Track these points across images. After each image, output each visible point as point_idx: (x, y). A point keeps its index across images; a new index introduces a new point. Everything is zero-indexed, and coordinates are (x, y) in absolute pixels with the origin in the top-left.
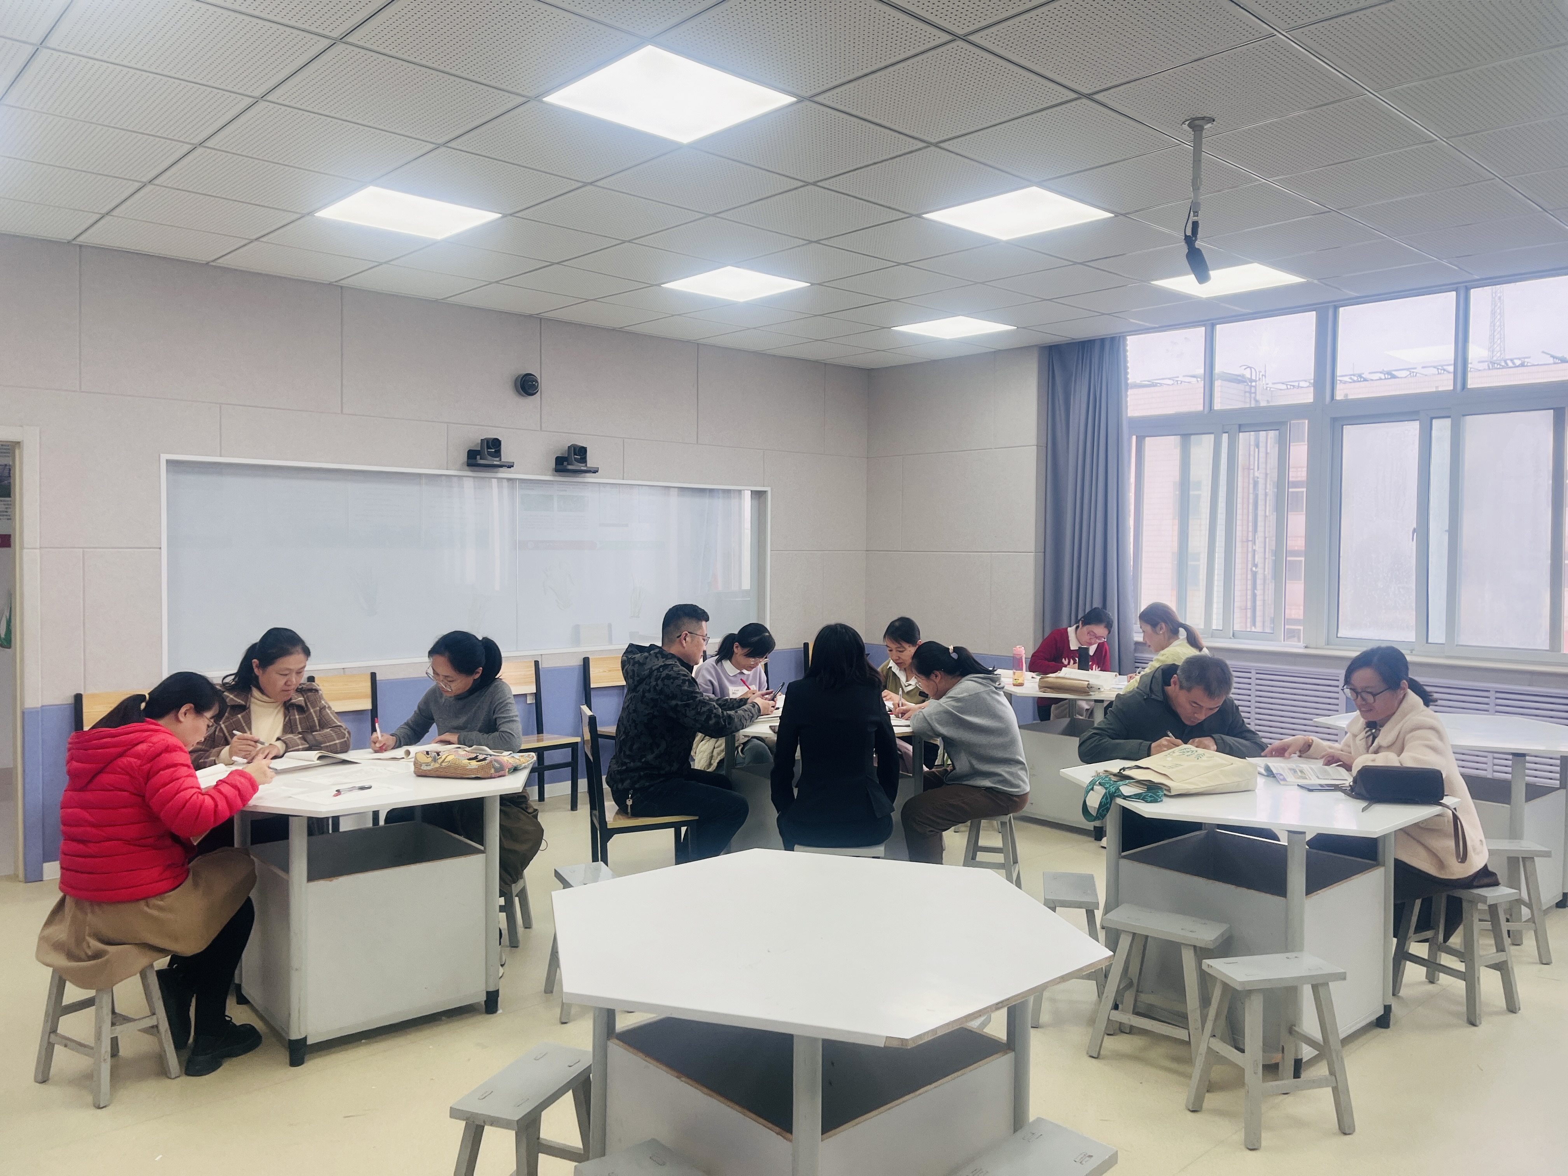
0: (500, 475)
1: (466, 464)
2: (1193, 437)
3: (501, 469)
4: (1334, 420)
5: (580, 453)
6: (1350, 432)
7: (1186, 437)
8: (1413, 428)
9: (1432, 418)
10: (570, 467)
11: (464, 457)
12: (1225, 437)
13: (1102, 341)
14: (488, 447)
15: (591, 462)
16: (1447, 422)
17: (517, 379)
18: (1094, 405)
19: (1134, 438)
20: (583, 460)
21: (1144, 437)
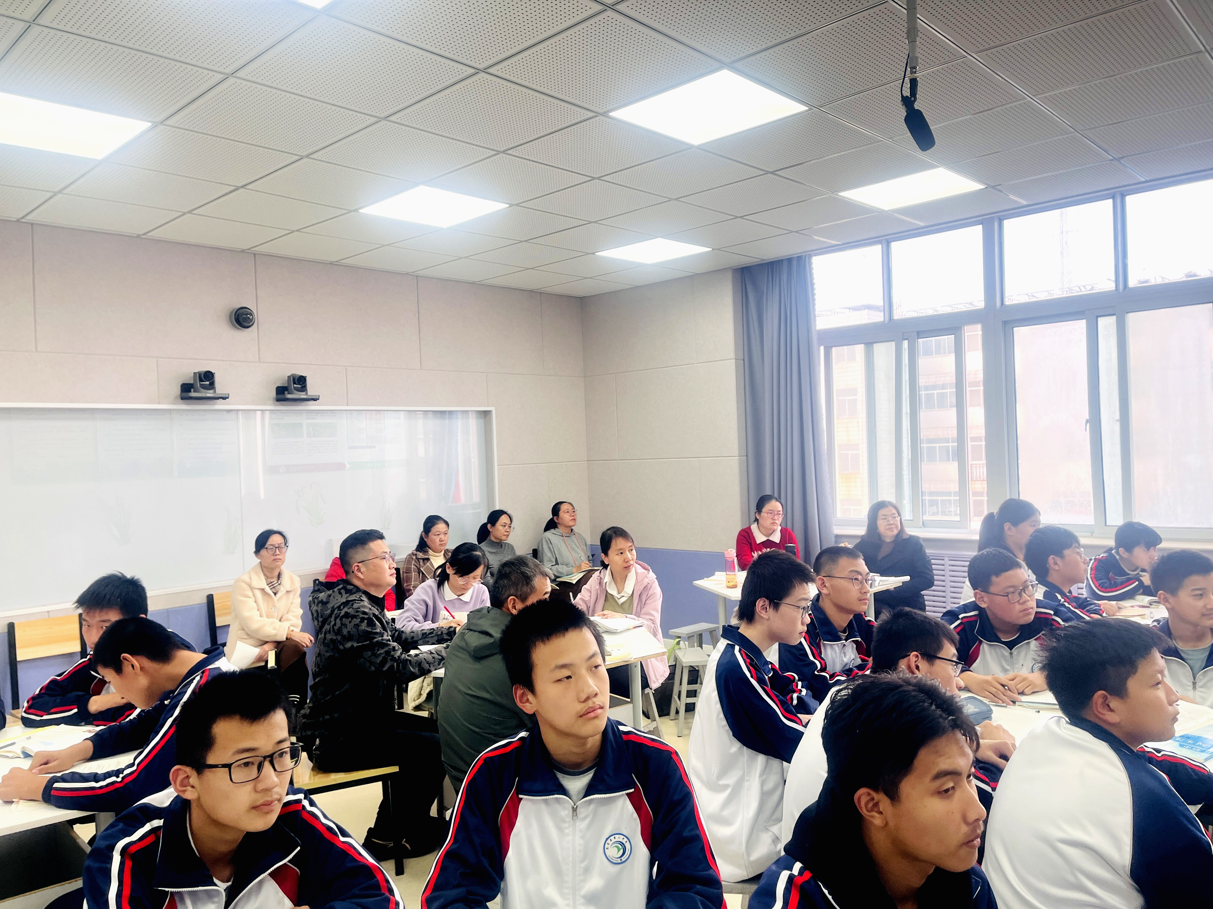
0: (217, 407)
1: (180, 398)
2: (875, 345)
3: (218, 401)
4: (1005, 323)
5: (300, 381)
6: (1021, 333)
7: (869, 344)
8: (1081, 325)
9: (1097, 317)
10: (289, 396)
11: (177, 390)
12: (905, 344)
13: (790, 260)
14: (201, 380)
15: (311, 390)
16: (1112, 320)
17: (232, 312)
18: (785, 320)
19: (822, 348)
20: (304, 388)
21: (832, 347)
